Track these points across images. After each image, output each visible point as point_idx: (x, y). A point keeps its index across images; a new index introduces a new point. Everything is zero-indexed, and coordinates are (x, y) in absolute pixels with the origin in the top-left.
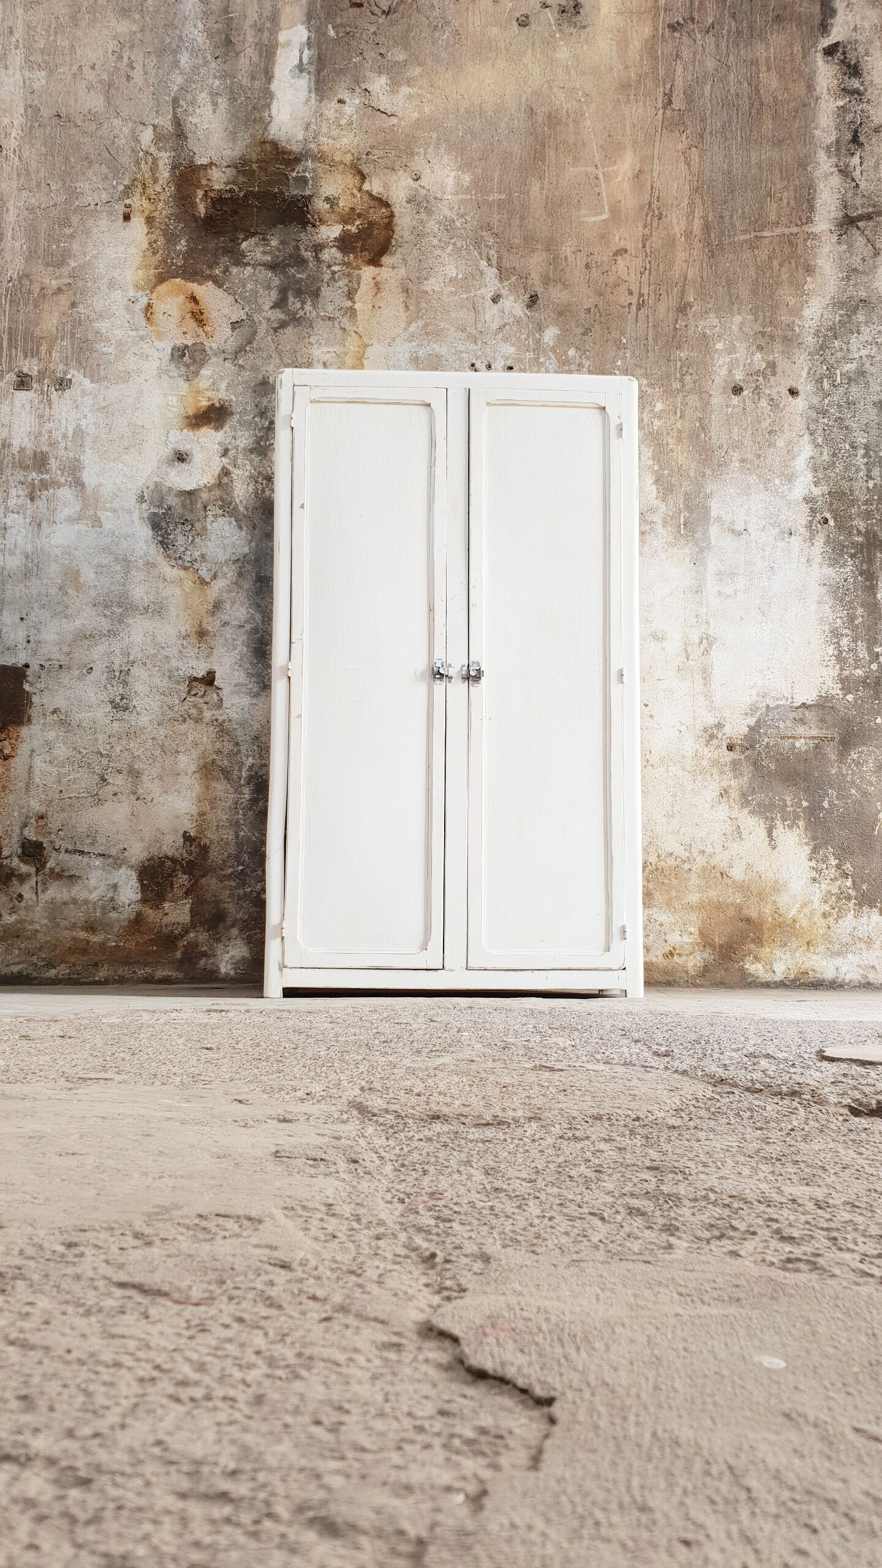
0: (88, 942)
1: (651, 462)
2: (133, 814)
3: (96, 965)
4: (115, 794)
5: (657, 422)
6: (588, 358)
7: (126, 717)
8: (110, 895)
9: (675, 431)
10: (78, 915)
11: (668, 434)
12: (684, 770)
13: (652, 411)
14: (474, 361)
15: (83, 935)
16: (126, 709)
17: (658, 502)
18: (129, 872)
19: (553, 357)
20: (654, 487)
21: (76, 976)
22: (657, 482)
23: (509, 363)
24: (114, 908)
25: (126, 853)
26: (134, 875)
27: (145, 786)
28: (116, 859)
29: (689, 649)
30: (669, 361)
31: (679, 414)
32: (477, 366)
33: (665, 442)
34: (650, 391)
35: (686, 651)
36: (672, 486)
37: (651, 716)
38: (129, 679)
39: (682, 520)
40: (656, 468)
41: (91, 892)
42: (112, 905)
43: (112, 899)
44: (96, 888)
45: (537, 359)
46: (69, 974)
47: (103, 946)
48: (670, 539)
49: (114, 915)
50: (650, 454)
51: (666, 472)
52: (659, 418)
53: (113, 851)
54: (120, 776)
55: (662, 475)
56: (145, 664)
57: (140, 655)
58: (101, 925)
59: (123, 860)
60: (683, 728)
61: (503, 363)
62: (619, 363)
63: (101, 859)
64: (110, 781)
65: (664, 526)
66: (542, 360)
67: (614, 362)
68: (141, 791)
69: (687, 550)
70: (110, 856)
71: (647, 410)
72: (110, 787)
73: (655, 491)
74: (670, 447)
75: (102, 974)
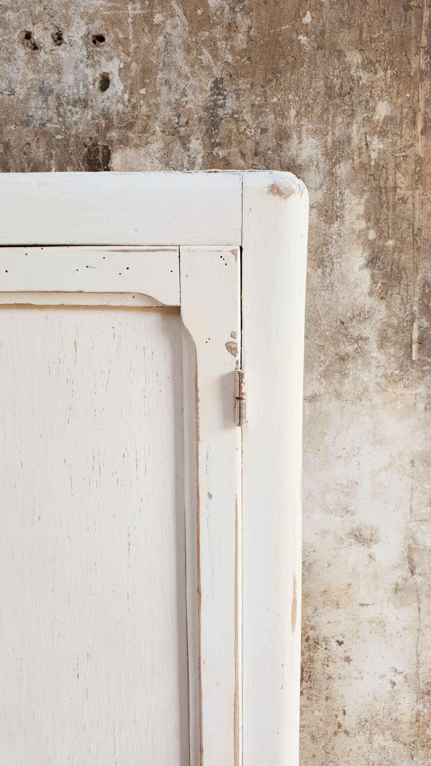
1: (362, 224)
5: (377, 144)
6: (246, 11)
9: (411, 160)
11: (397, 166)
12: (396, 740)
13: (368, 120)
14: (30, 28)
17: (369, 302)
19: (179, 11)
20: (366, 273)
22: (372, 262)
23: (97, 28)
29: (416, 557)
30: (407, 8)
31: (420, 125)
32: (35, 37)
33: (390, 183)
34: (365, 77)
35: (410, 560)
36: (401, 269)
37: (348, 659)
39: (416, 335)
40: (372, 235)
45: (148, 18)
48: (393, 369)
50: (361, 209)
51: (391, 243)
52: (383, 134)
55: (382, 250)
60: (398, 679)
61: (83, 31)
62: (307, 19)
65: (381, 346)
66: (158, 18)
67: (298, 17)
69: (422, 389)
71: (359, 119)
73: (368, 281)
74: (401, 192)
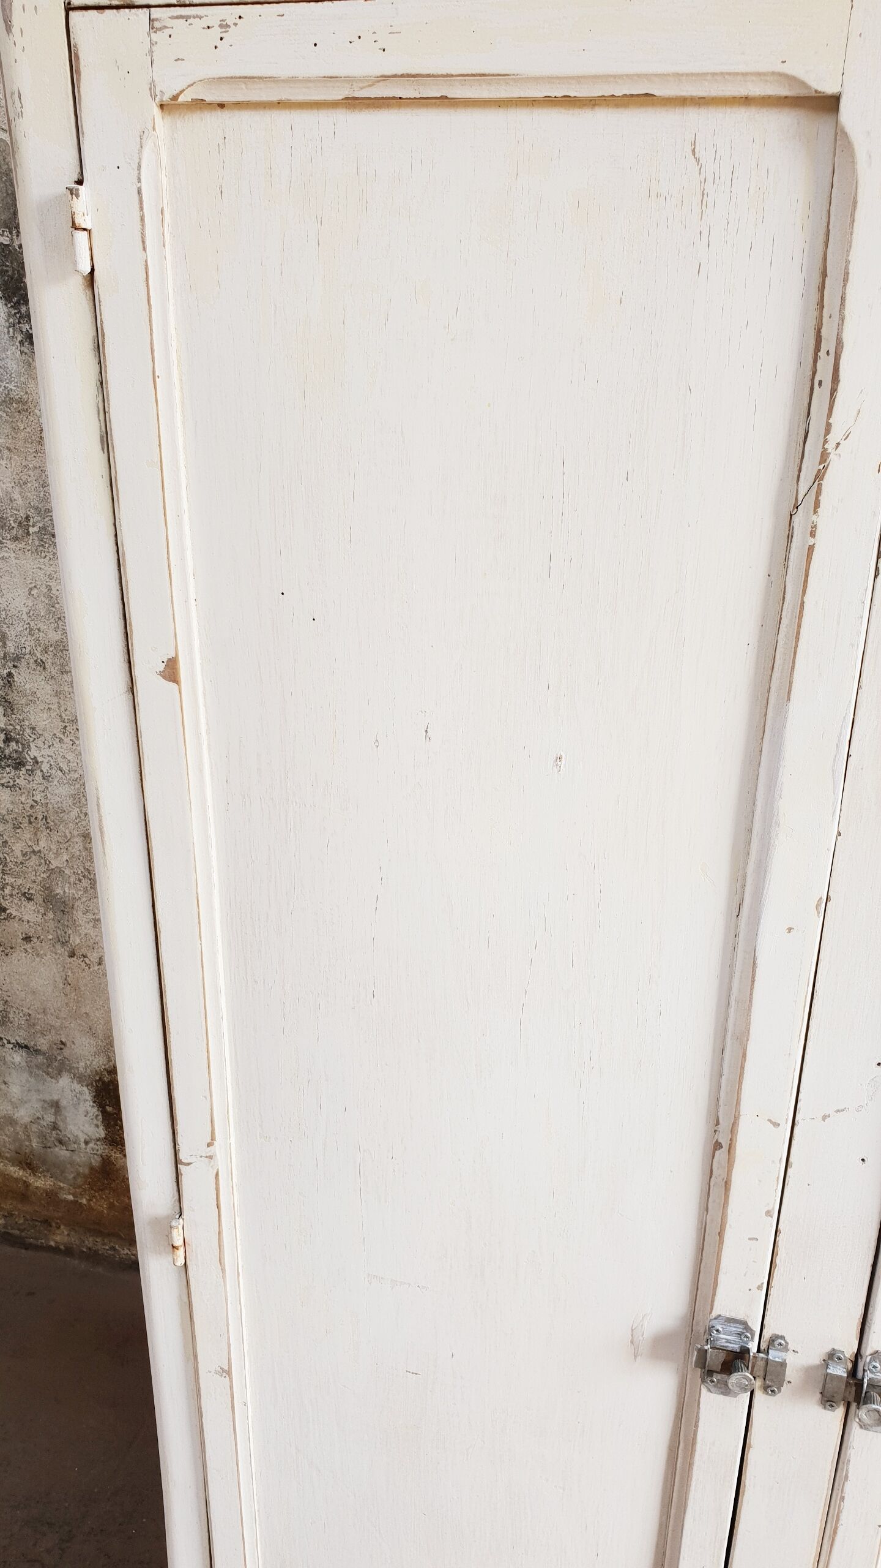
0: (27, 1185)
2: (66, 982)
3: (46, 1222)
4: (27, 939)
7: (21, 782)
8: (50, 1118)
10: (2, 1139)
15: (16, 1172)
16: (19, 764)
18: (77, 1087)
21: (17, 1232)
24: (61, 1142)
25: (66, 1052)
26: (87, 1094)
27: (83, 931)
28: (51, 1059)
38: (13, 696)
41: (15, 1106)
42: (56, 1134)
43: (55, 1127)
44: (23, 1102)
46: (5, 1226)
47: (51, 1196)
49: (62, 1153)
53: (43, 1043)
54: (30, 905)
56: (42, 664)
57: (28, 643)
58: (44, 1162)
59: (62, 1063)
63: (23, 1052)
64: (12, 911)
68: (75, 940)
70: (37, 1052)
72: (14, 925)
75: (60, 1237)
